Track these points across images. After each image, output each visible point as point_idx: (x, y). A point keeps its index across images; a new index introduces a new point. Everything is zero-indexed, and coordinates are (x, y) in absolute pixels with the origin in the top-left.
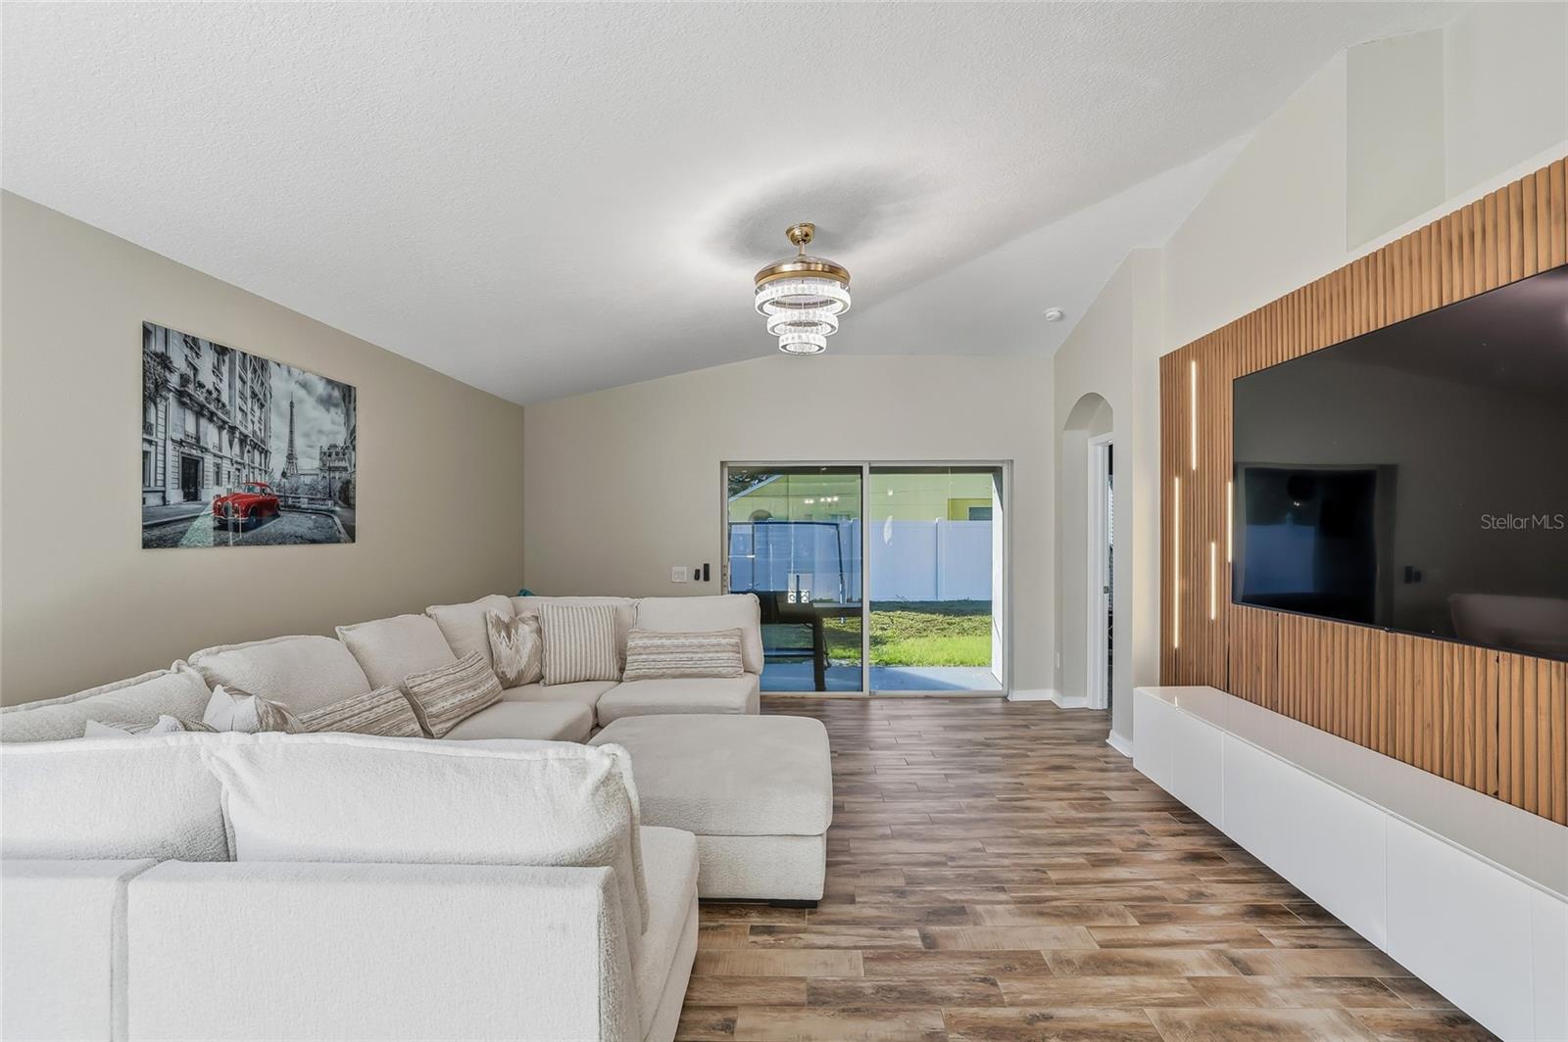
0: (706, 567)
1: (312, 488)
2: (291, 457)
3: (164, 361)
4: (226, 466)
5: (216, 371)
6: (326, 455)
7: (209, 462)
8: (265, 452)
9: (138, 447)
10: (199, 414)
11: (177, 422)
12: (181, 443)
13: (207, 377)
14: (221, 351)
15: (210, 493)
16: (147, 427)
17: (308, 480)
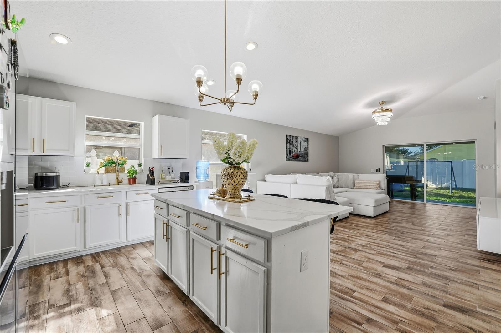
0: (379, 169)
1: (303, 153)
2: (300, 149)
3: (288, 138)
4: (294, 151)
5: (292, 139)
6: (304, 149)
7: (292, 150)
8: (297, 149)
9: (286, 149)
10: (291, 145)
11: (289, 146)
12: (289, 148)
13: (292, 140)
14: (293, 136)
15: (292, 154)
16: (286, 147)
17: (302, 152)
